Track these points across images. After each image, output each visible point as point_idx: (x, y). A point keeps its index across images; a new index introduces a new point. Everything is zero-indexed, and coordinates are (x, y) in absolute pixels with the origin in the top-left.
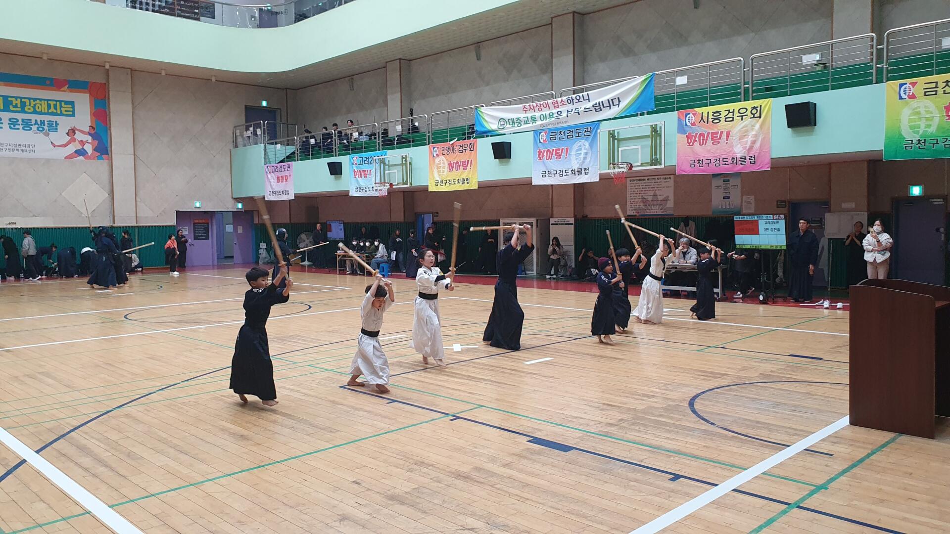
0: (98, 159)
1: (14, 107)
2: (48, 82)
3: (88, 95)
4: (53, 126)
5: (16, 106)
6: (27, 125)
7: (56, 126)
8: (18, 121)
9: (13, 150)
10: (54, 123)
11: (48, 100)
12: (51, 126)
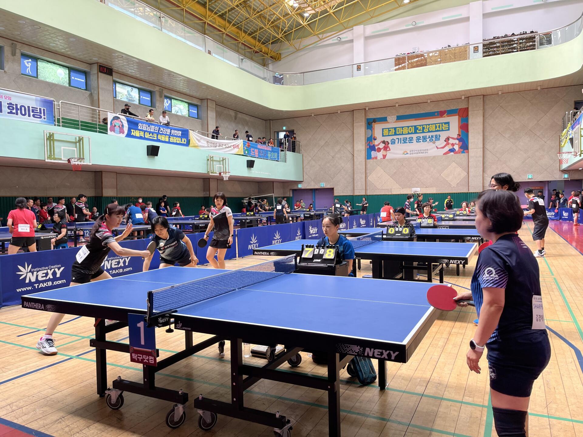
0: (462, 153)
1: (419, 130)
2: (436, 114)
3: (457, 117)
4: (438, 138)
5: (420, 130)
6: (425, 139)
7: (439, 137)
8: (420, 137)
9: (418, 153)
10: (438, 136)
11: (435, 124)
12: (436, 138)
